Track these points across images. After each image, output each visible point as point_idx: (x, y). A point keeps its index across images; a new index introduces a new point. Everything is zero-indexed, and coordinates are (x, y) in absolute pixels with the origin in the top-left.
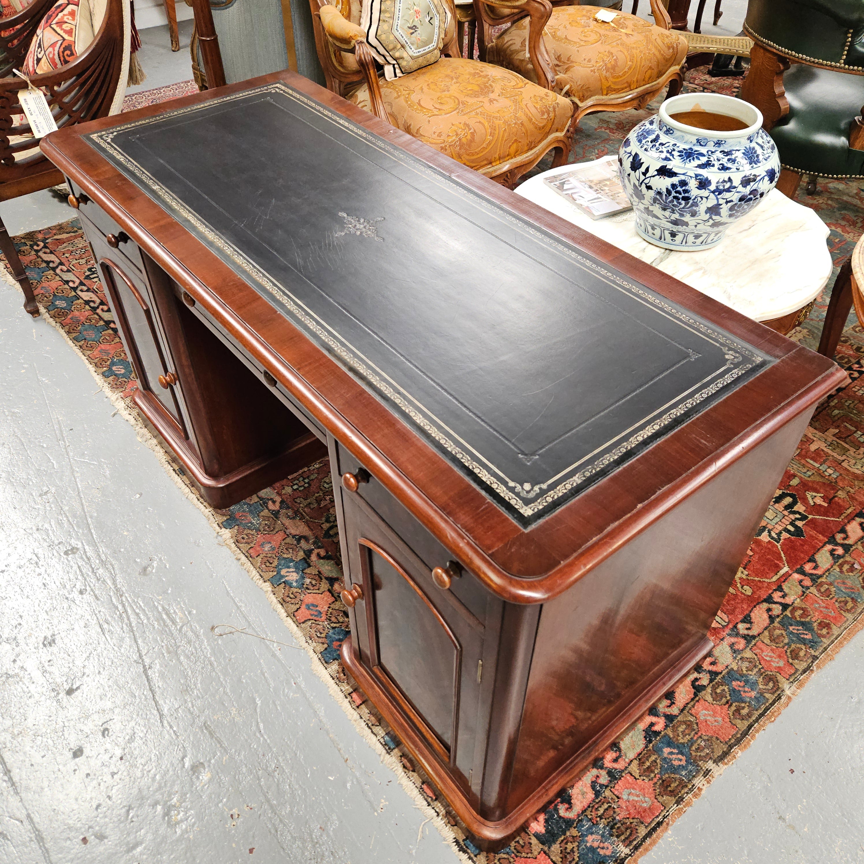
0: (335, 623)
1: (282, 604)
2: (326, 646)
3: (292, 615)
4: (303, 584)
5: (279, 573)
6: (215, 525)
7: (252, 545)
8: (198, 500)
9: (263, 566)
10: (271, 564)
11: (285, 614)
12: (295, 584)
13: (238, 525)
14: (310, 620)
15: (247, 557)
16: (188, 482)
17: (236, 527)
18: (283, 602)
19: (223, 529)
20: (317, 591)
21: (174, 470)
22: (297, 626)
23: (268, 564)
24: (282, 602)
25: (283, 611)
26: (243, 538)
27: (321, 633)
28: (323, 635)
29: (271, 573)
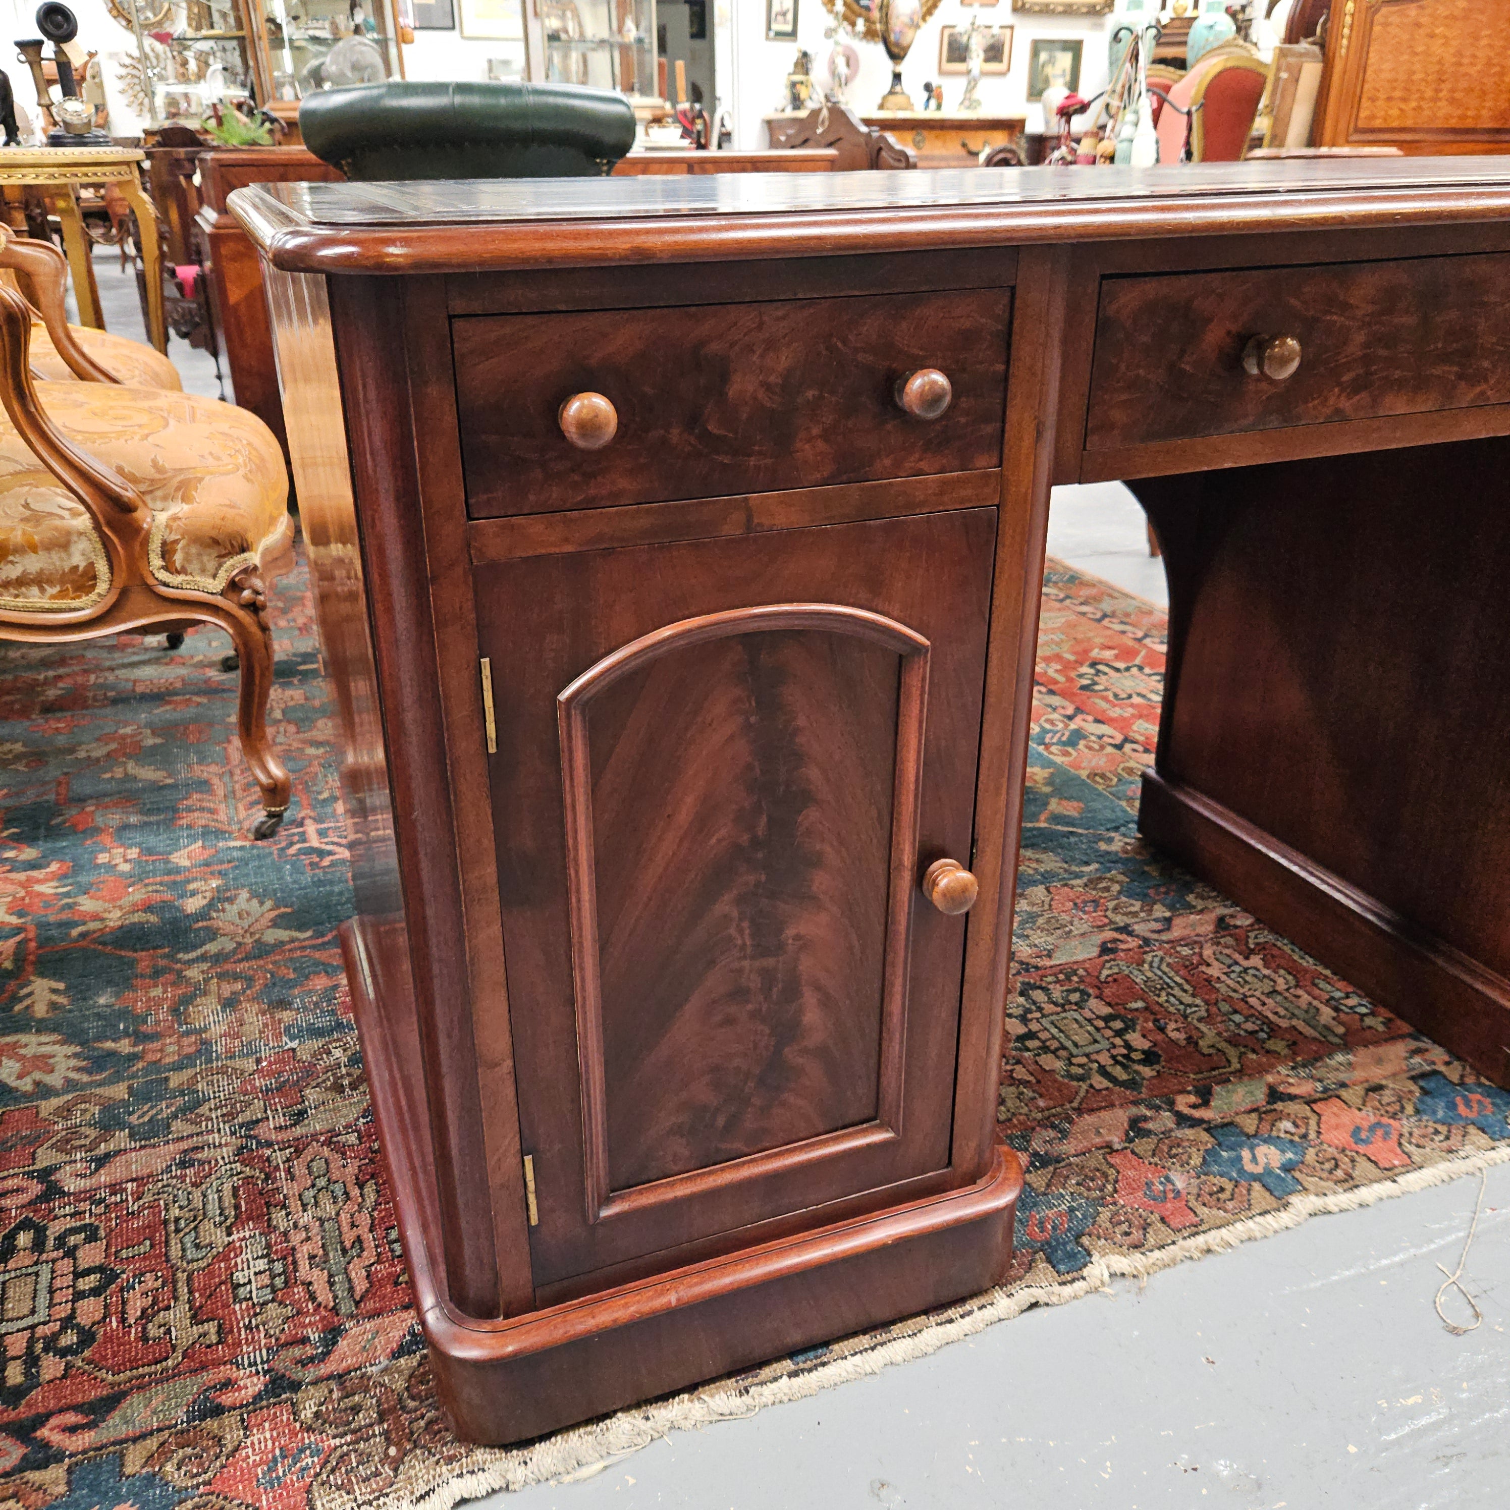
0: (1403, 1108)
1: (1357, 1186)
2: (1472, 1129)
3: (1389, 1173)
4: (1291, 1141)
5: (1257, 1178)
6: (1068, 1290)
7: (1155, 1218)
8: (951, 1321)
9: (1230, 1205)
10: (1222, 1190)
11: (1388, 1184)
12: (1290, 1155)
13: (1078, 1237)
14: (1400, 1144)
15: (1197, 1233)
16: (865, 1341)
17: (1085, 1240)
18: (1349, 1182)
19: (1085, 1272)
20: (1313, 1123)
21: (793, 1374)
22: (1420, 1168)
23: (1222, 1196)
24: (1346, 1185)
25: (1376, 1186)
26: (1127, 1234)
27: (1437, 1132)
28: (1443, 1129)
29: (1254, 1194)
